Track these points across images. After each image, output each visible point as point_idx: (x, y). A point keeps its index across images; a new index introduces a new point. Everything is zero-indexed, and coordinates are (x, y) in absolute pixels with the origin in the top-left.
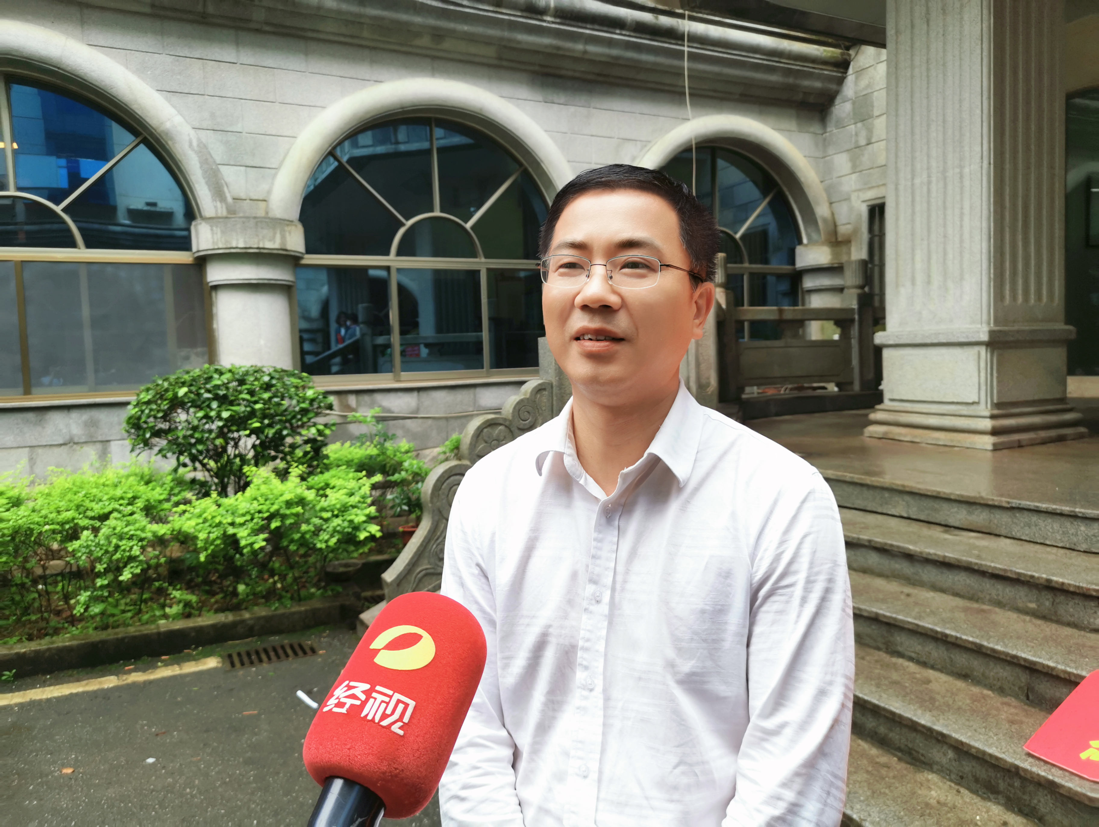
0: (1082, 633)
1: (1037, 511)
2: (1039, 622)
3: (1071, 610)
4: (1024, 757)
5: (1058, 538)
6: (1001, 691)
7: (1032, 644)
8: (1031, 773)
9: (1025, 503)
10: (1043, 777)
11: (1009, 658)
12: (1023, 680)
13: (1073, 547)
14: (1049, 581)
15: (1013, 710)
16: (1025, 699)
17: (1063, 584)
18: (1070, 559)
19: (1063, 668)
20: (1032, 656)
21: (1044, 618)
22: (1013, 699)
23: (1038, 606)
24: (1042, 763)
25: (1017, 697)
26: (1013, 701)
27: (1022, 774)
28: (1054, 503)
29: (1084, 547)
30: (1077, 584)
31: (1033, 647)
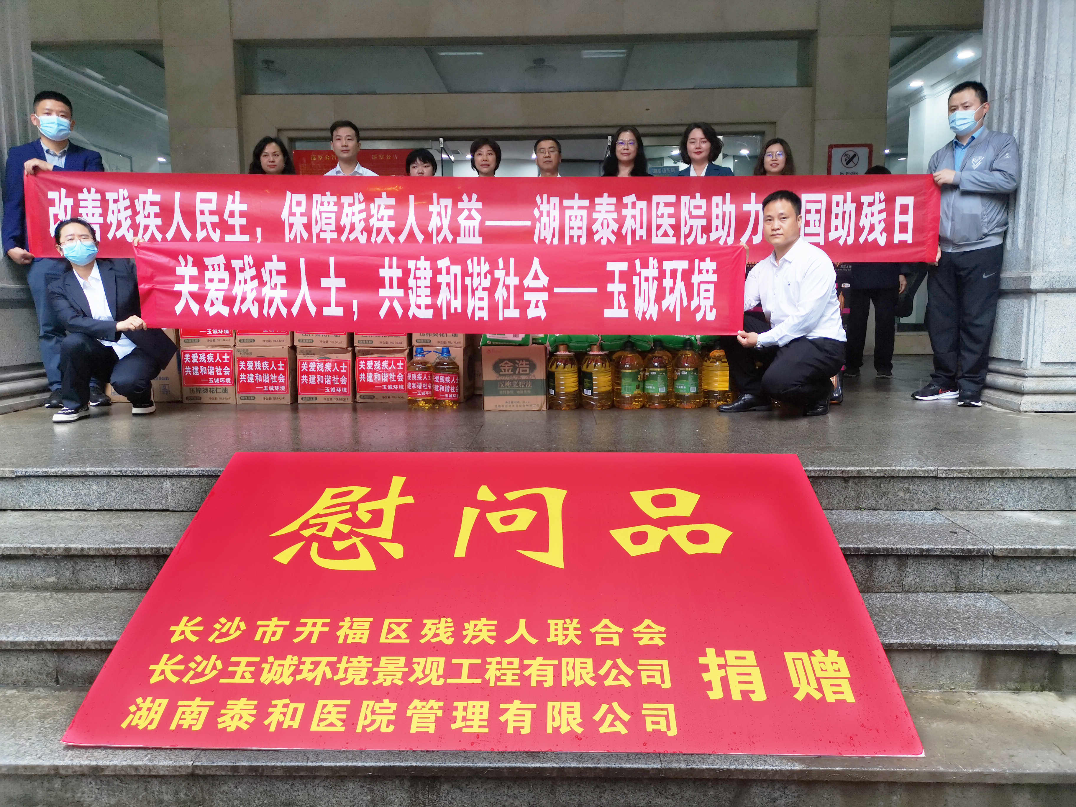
0: (106, 595)
1: (47, 477)
2: (61, 595)
3: (93, 574)
4: (63, 752)
5: (70, 502)
6: (27, 685)
7: (57, 623)
8: (72, 767)
9: (31, 470)
10: (86, 766)
11: (33, 647)
12: (51, 665)
13: (86, 507)
14: (67, 549)
15: (43, 703)
16: (55, 684)
17: (82, 549)
18: (85, 521)
19: (93, 639)
20: (59, 636)
21: (65, 589)
22: (42, 690)
23: (58, 579)
24: (83, 751)
25: (45, 685)
26: (41, 692)
27: (63, 772)
28: (63, 466)
29: (97, 506)
30: (97, 547)
31: (58, 626)
